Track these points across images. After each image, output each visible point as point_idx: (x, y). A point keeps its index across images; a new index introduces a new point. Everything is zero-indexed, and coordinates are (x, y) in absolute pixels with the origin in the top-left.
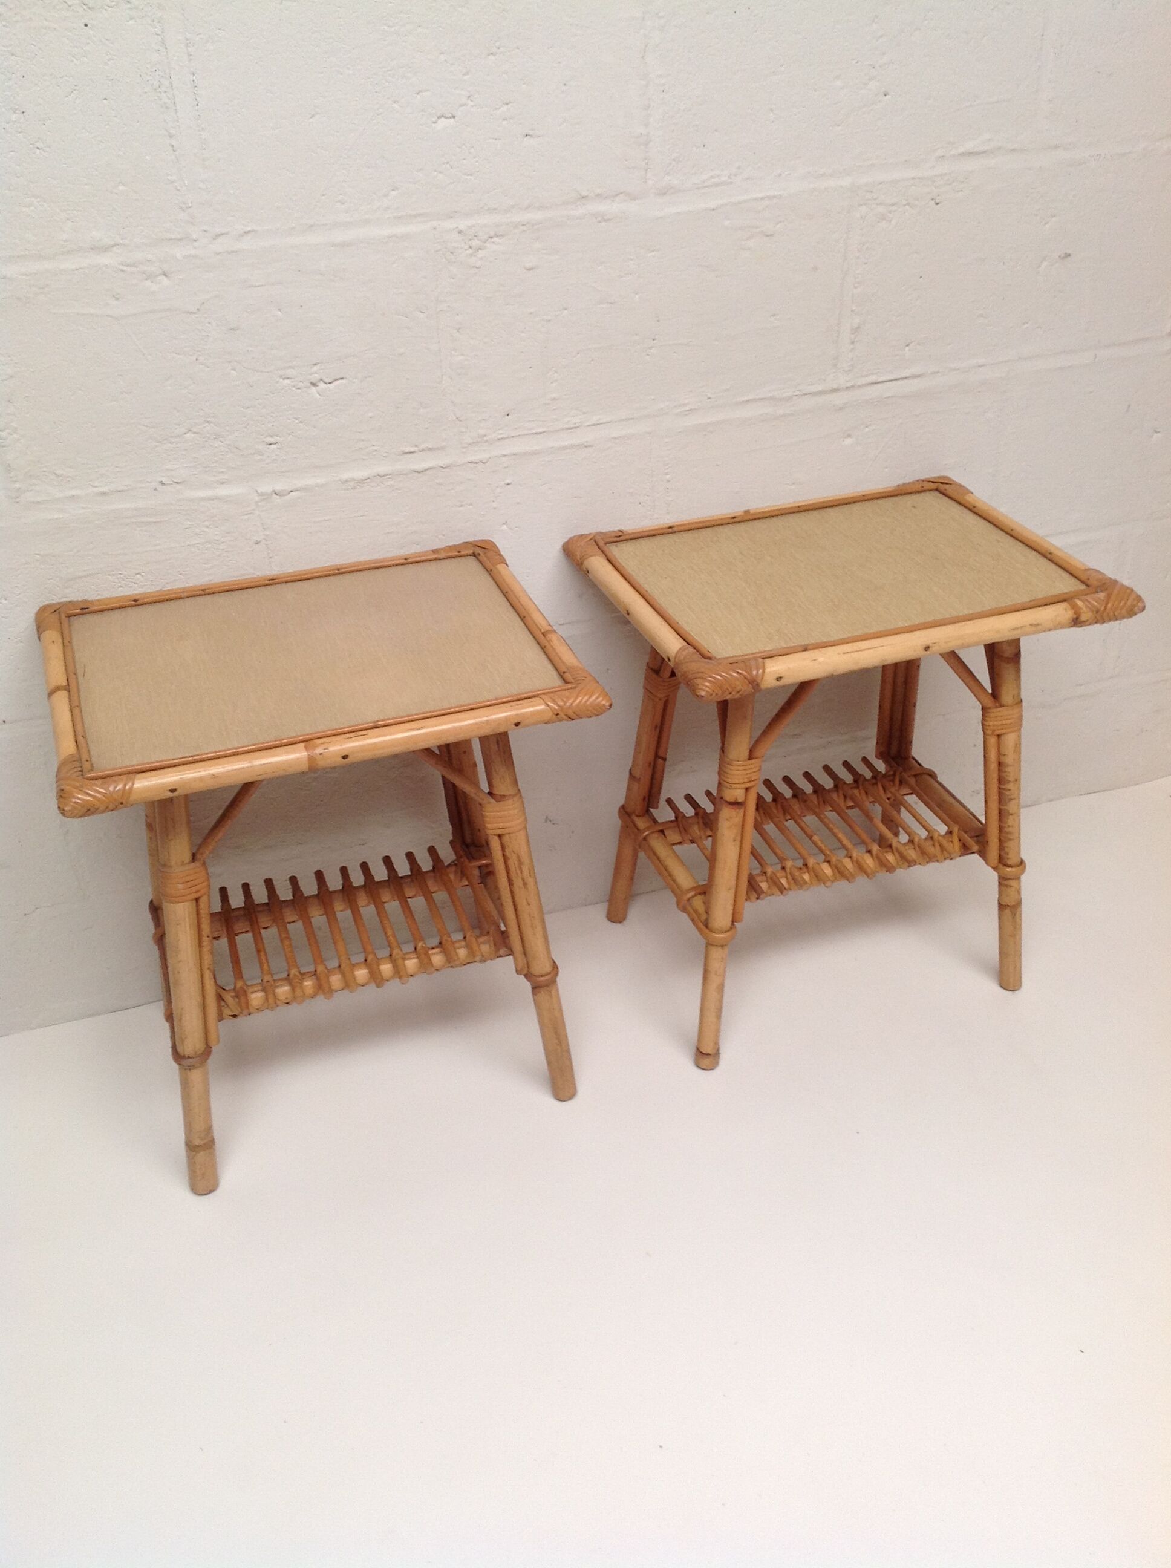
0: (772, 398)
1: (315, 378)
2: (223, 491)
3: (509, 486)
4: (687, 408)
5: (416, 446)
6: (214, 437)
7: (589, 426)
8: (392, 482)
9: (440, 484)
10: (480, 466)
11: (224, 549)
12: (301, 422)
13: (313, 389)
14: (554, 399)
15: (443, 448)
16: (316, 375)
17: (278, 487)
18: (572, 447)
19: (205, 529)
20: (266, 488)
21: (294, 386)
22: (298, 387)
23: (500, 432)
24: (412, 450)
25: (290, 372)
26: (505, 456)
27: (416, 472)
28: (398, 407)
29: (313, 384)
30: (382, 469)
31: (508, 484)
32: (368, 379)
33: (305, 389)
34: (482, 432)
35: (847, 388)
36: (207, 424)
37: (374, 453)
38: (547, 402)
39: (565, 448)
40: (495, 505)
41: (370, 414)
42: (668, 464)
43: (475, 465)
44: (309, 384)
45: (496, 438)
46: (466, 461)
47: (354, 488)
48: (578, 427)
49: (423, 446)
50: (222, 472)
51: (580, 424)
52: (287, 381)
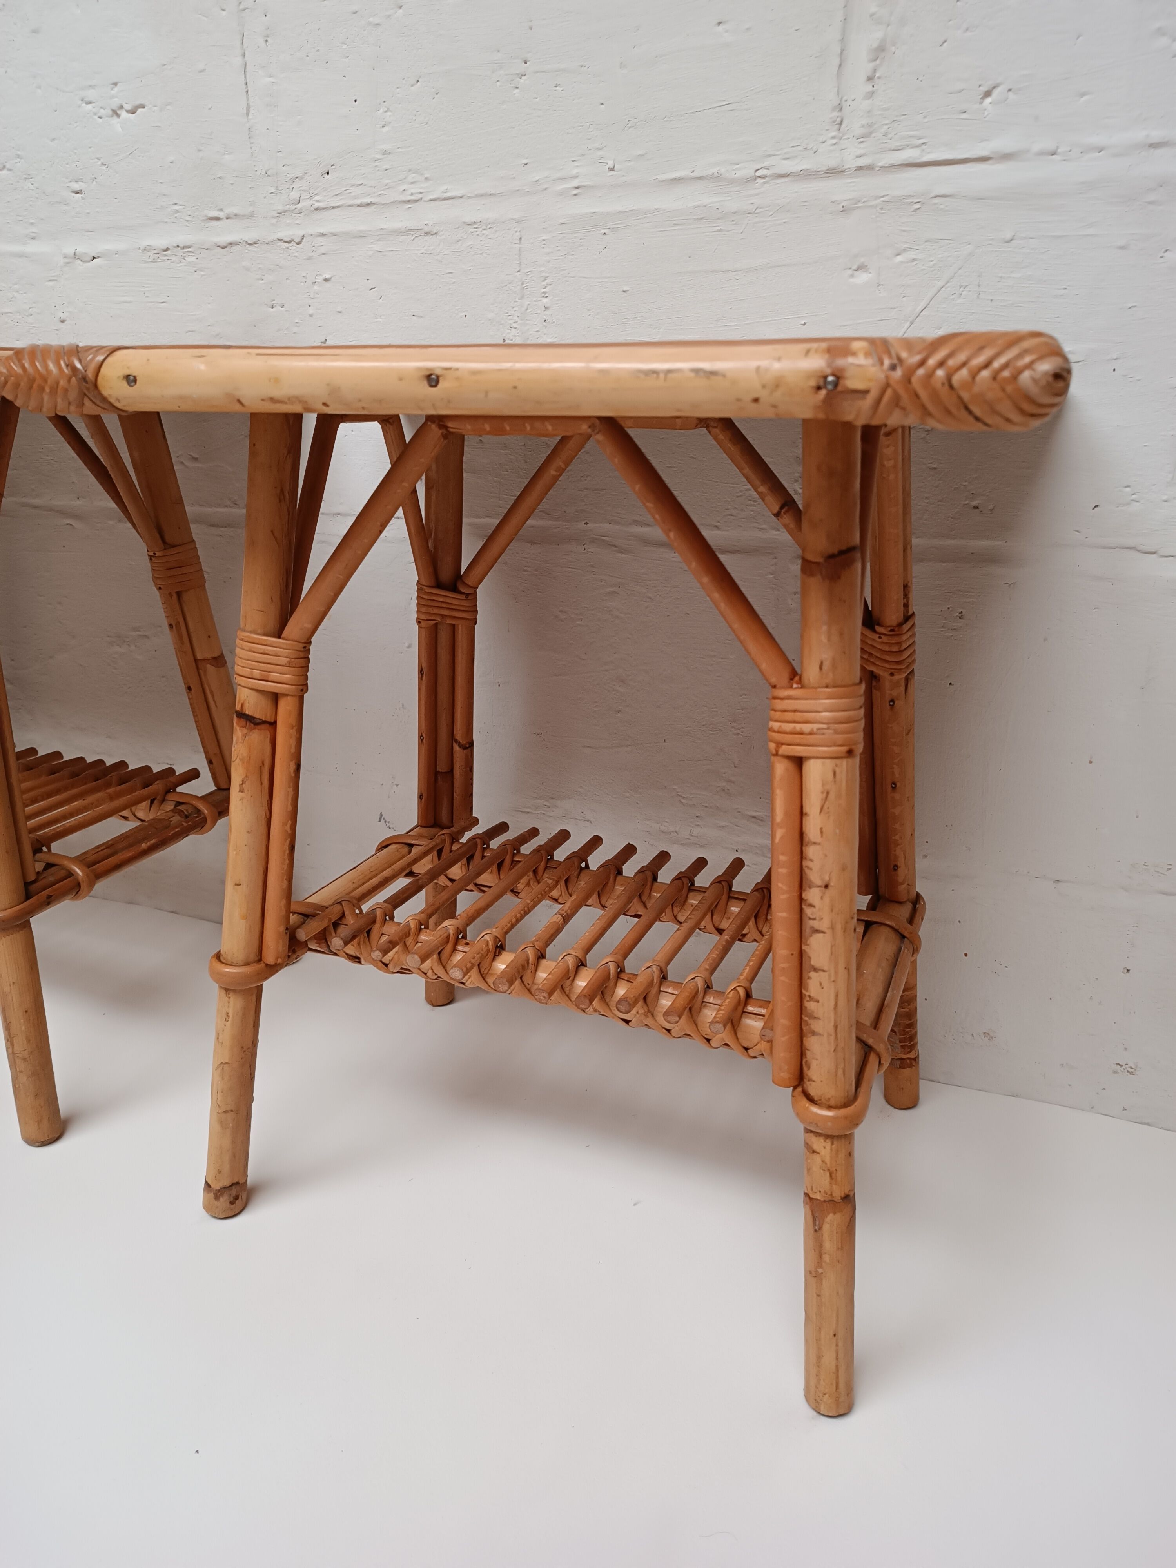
0: (716, 178)
1: (115, 103)
2: (32, 248)
3: (328, 284)
4: (576, 183)
5: (221, 210)
6: (25, 176)
7: (431, 200)
8: (193, 259)
9: (248, 269)
10: (293, 247)
11: (32, 324)
12: (103, 164)
13: (115, 120)
14: (385, 152)
15: (251, 215)
16: (116, 99)
17: (81, 250)
18: (409, 231)
19: (16, 294)
20: (70, 251)
21: (95, 114)
22: (99, 115)
23: (317, 198)
24: (216, 214)
25: (91, 94)
26: (323, 235)
27: (219, 246)
28: (199, 150)
29: (115, 113)
30: (182, 238)
31: (326, 280)
32: (168, 107)
33: (107, 118)
34: (295, 195)
35: (860, 168)
36: (18, 160)
37: (176, 215)
38: (378, 156)
39: (399, 232)
40: (311, 311)
41: (172, 158)
42: (546, 278)
43: (287, 245)
44: (110, 112)
45: (312, 208)
46: (276, 238)
47: (154, 261)
48: (417, 201)
49: (228, 211)
50: (32, 224)
51: (420, 196)
52: (90, 106)
